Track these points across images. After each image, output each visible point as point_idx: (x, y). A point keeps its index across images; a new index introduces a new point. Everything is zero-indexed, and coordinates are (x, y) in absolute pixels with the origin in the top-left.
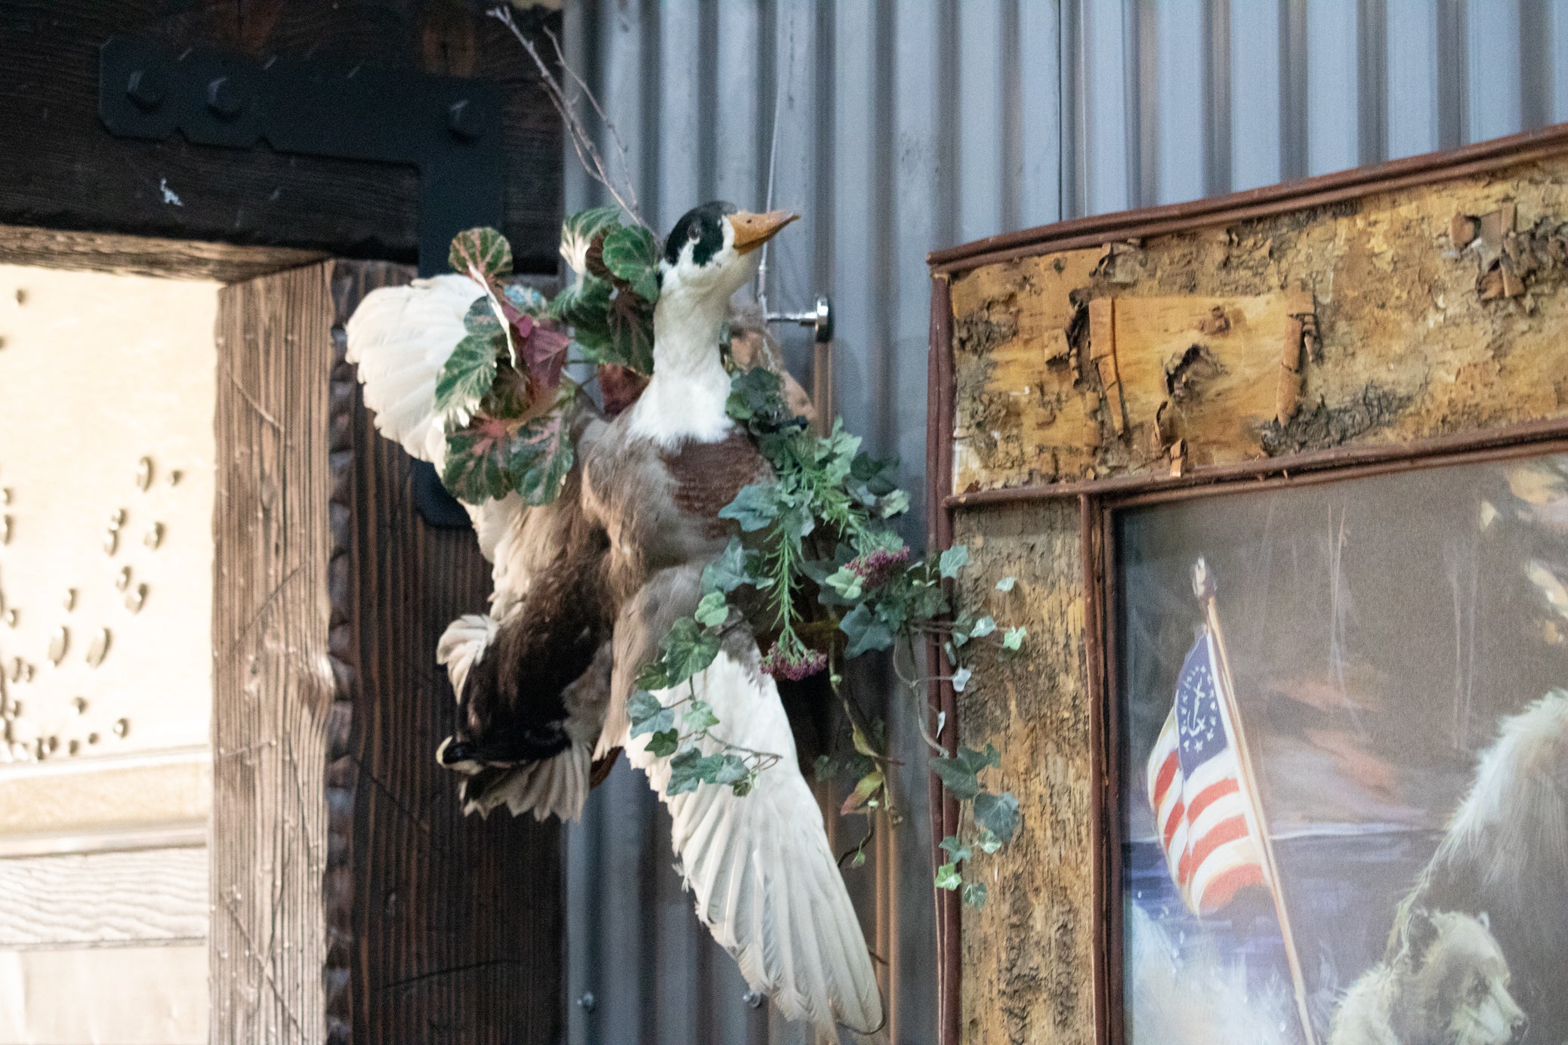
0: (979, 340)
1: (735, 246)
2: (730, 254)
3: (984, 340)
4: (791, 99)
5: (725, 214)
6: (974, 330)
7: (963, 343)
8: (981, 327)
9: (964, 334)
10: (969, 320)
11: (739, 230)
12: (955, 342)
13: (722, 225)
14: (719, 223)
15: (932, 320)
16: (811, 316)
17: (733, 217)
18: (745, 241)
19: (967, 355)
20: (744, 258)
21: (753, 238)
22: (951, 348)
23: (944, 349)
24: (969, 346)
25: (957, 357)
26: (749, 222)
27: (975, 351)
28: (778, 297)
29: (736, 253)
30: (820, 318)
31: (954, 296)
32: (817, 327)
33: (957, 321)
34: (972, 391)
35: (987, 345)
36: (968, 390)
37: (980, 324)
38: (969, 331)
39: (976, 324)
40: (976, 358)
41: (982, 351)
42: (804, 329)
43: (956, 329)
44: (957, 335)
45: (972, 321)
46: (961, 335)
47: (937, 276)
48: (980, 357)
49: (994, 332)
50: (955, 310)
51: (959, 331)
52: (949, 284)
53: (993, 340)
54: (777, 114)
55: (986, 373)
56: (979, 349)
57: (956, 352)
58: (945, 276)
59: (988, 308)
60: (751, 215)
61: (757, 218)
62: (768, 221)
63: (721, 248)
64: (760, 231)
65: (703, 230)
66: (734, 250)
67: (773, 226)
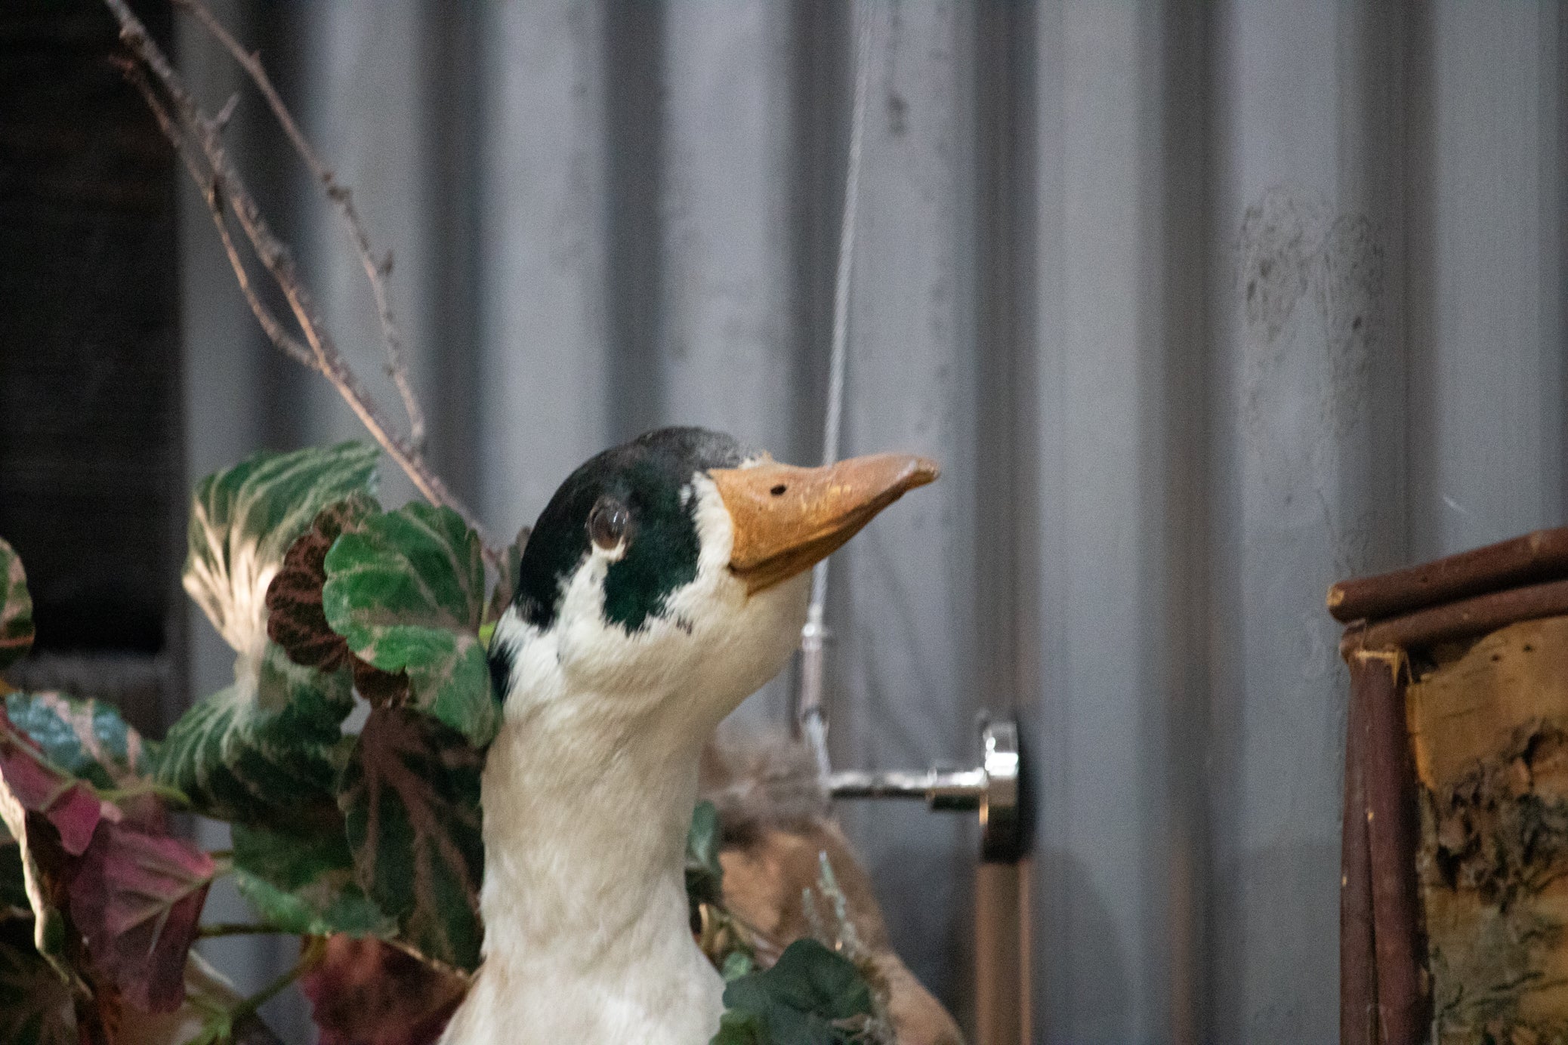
0: (1501, 855)
1: (733, 568)
2: (718, 594)
3: (1516, 854)
4: (896, 106)
5: (704, 467)
6: (1482, 824)
7: (1449, 864)
8: (1508, 817)
9: (1453, 839)
10: (1466, 793)
11: (744, 517)
12: (1426, 863)
13: (693, 501)
14: (685, 494)
15: (1349, 796)
16: (968, 780)
17: (727, 477)
18: (766, 549)
19: (1464, 900)
20: (761, 603)
21: (792, 541)
22: (1410, 881)
23: (1388, 884)
24: (1468, 875)
25: (1431, 908)
26: (779, 491)
27: (1488, 890)
28: (860, 721)
29: (737, 587)
30: (995, 785)
31: (1418, 722)
32: (984, 815)
33: (1431, 795)
34: (1484, 1016)
35: (1528, 873)
36: (1469, 1015)
37: (1504, 806)
38: (1468, 827)
39: (1492, 806)
40: (1492, 912)
41: (1512, 892)
42: (945, 820)
43: (1428, 820)
44: (1430, 839)
45: (1476, 797)
46: (1444, 841)
47: (1363, 655)
48: (1504, 910)
49: (1548, 830)
50: (1423, 763)
51: (1438, 829)
52: (1403, 680)
53: (1549, 856)
54: (856, 151)
55: (1525, 959)
56: (1501, 883)
57: (1428, 894)
58: (1391, 657)
59: (1529, 757)
60: (781, 471)
61: (797, 479)
62: (836, 490)
63: (691, 575)
64: (813, 520)
65: (634, 518)
66: (732, 581)
67: (850, 504)
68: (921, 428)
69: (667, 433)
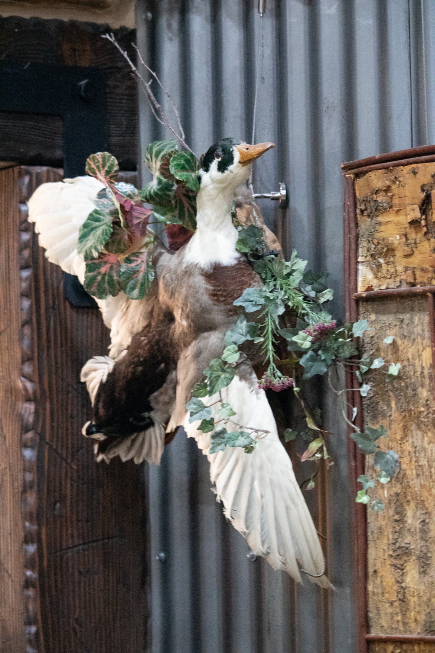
0: (371, 210)
1: (240, 162)
2: (237, 167)
3: (374, 210)
4: (263, 79)
5: (234, 145)
6: (368, 205)
7: (362, 211)
8: (372, 204)
9: (363, 207)
10: (365, 199)
11: (242, 153)
12: (358, 211)
13: (233, 151)
14: (231, 149)
15: (345, 200)
16: (278, 195)
17: (238, 146)
18: (245, 159)
19: (365, 218)
20: (245, 168)
21: (250, 158)
22: (355, 214)
23: (352, 215)
24: (365, 213)
25: (359, 219)
26: (247, 149)
27: (369, 216)
28: (258, 184)
29: (240, 165)
30: (282, 195)
31: (357, 187)
32: (280, 201)
33: (359, 199)
34: (368, 237)
35: (376, 213)
36: (366, 237)
37: (372, 202)
38: (365, 205)
39: (369, 202)
40: (370, 219)
41: (373, 216)
42: (273, 201)
43: (358, 204)
44: (359, 207)
45: (367, 200)
46: (361, 208)
47: (347, 176)
48: (372, 219)
49: (379, 206)
50: (357, 194)
51: (360, 206)
52: (354, 180)
53: (379, 210)
54: (257, 87)
55: (375, 228)
56: (371, 215)
57: (358, 216)
58: (352, 176)
59: (376, 193)
60: (248, 145)
61: (251, 147)
62: (257, 149)
63: (232, 163)
64: (254, 154)
65: (223, 154)
66: (240, 164)
67: (260, 151)
68: (268, 134)
69: (227, 139)
